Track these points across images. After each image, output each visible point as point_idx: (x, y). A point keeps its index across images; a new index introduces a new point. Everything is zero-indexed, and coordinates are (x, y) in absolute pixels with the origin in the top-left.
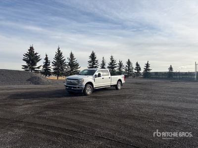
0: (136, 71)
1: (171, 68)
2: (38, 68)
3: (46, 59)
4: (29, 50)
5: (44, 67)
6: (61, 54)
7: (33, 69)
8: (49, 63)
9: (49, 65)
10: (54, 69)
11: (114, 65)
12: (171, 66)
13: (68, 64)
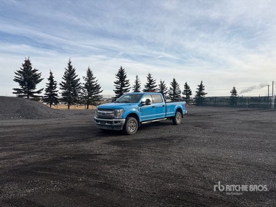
0: (185, 96)
1: (234, 92)
2: (38, 92)
3: (51, 78)
4: (23, 66)
5: (47, 90)
6: (74, 70)
7: (31, 94)
8: (56, 84)
9: (55, 87)
10: (63, 94)
11: (153, 87)
12: (234, 88)
13: (84, 86)
